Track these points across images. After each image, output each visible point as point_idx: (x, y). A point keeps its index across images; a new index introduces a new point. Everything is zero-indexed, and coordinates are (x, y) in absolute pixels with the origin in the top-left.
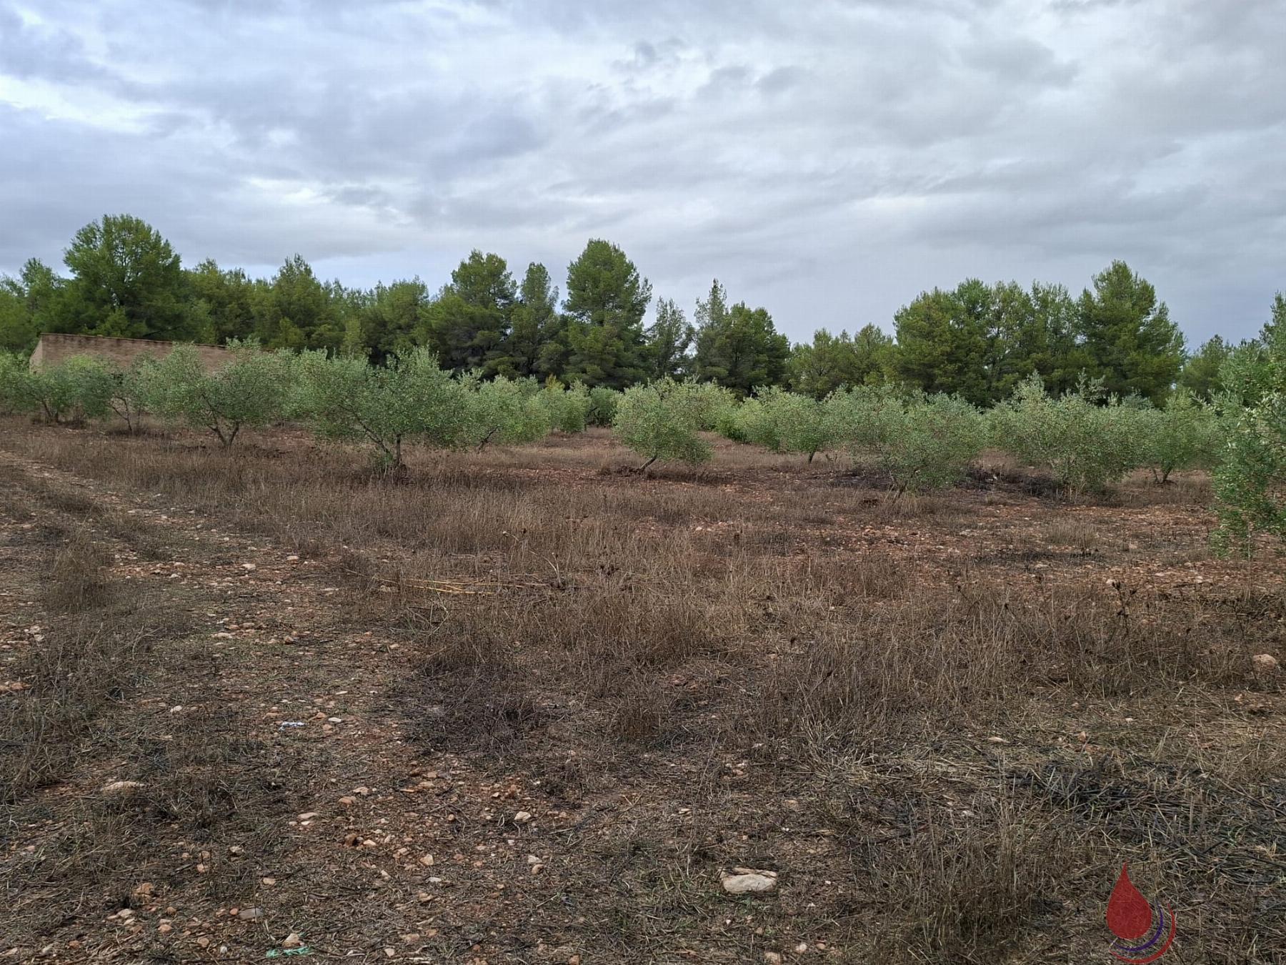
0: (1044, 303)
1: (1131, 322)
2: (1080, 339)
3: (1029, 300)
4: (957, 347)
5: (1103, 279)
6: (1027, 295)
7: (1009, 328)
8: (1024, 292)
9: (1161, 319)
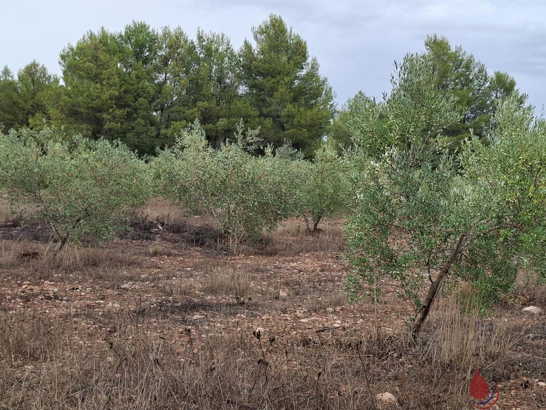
0: (209, 51)
1: (287, 75)
2: (242, 90)
3: (194, 47)
4: (126, 92)
5: (262, 32)
6: (192, 43)
7: (176, 75)
8: (189, 39)
9: (312, 75)
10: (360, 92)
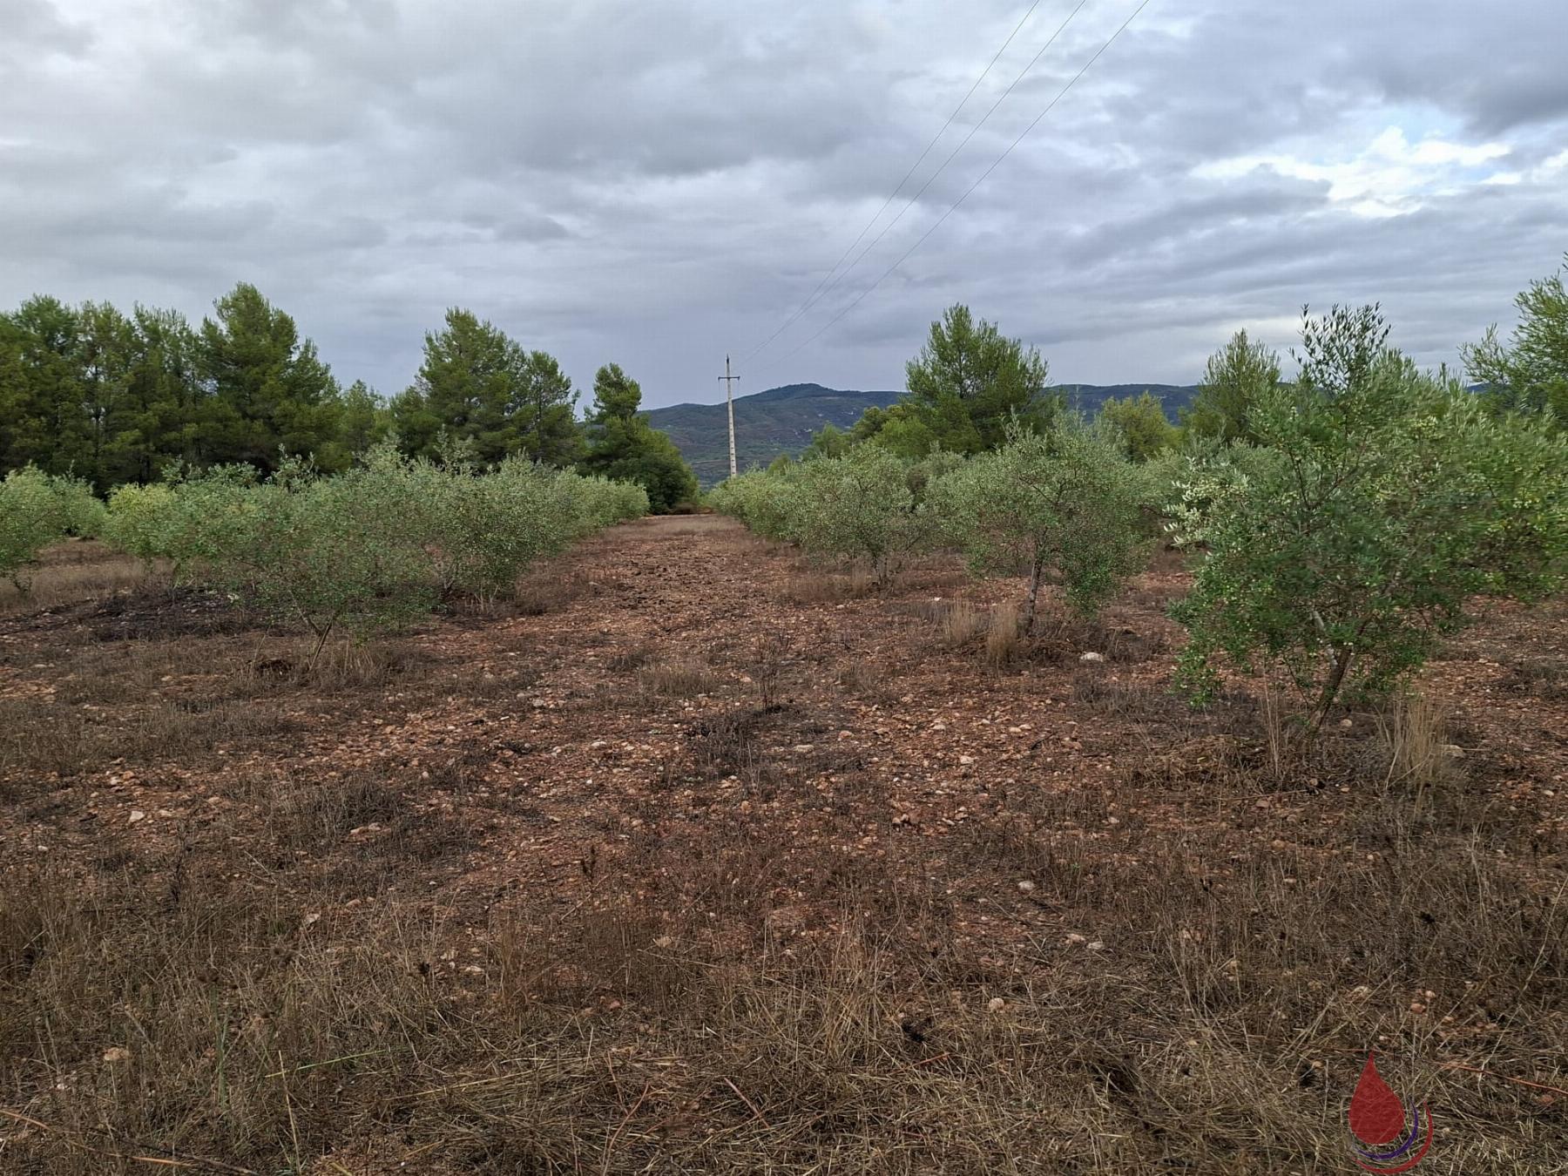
0: (155, 334)
1: (275, 362)
2: (210, 385)
3: (133, 329)
4: (39, 395)
5: (226, 306)
6: (129, 323)
7: (110, 369)
8: (124, 317)
9: (305, 361)
10: (358, 382)
